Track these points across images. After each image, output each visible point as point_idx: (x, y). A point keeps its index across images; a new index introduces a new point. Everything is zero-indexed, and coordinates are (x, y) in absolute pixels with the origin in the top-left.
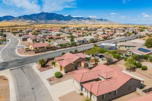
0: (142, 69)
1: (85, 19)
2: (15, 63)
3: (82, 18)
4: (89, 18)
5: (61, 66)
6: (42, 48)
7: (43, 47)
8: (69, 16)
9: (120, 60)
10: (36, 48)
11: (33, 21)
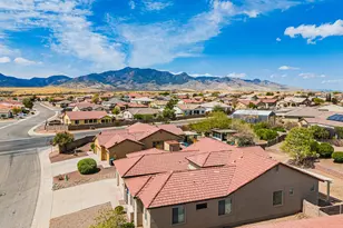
0: (336, 161)
1: (219, 80)
2: (8, 146)
3: (212, 79)
4: (228, 79)
5: (103, 148)
6: (91, 121)
7: (95, 120)
8: (184, 74)
9: (274, 143)
10: (77, 122)
11: (108, 86)
